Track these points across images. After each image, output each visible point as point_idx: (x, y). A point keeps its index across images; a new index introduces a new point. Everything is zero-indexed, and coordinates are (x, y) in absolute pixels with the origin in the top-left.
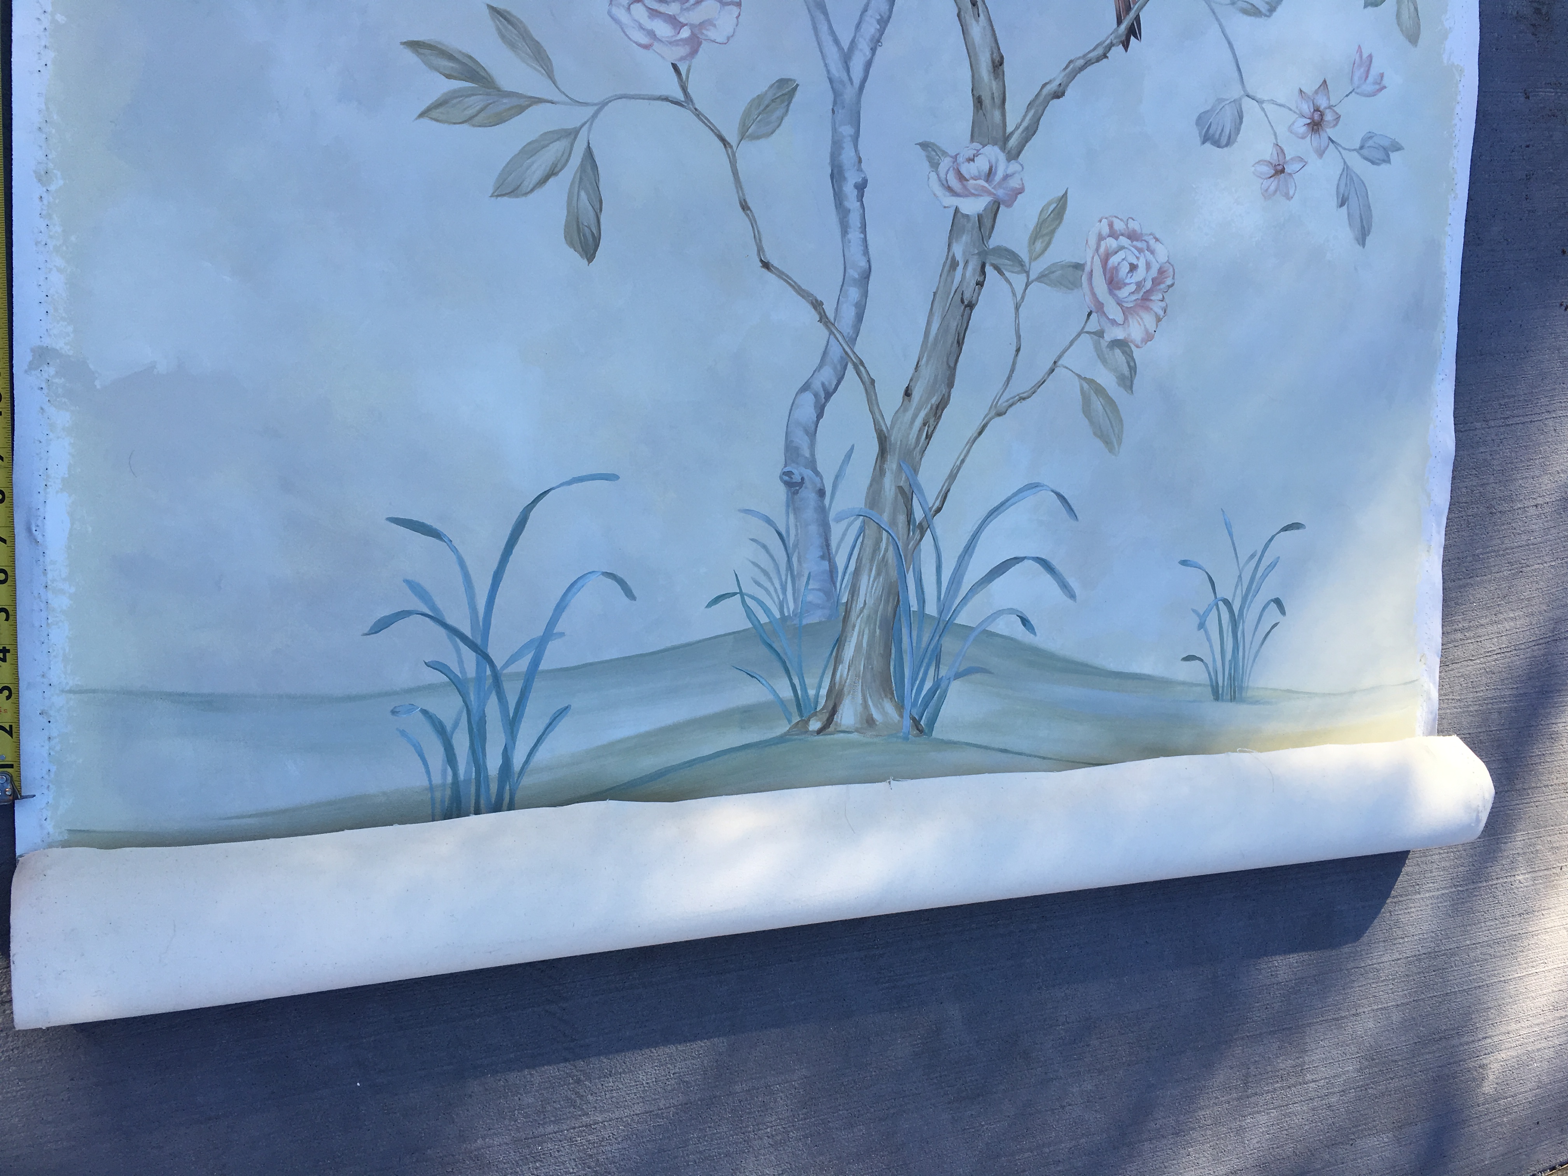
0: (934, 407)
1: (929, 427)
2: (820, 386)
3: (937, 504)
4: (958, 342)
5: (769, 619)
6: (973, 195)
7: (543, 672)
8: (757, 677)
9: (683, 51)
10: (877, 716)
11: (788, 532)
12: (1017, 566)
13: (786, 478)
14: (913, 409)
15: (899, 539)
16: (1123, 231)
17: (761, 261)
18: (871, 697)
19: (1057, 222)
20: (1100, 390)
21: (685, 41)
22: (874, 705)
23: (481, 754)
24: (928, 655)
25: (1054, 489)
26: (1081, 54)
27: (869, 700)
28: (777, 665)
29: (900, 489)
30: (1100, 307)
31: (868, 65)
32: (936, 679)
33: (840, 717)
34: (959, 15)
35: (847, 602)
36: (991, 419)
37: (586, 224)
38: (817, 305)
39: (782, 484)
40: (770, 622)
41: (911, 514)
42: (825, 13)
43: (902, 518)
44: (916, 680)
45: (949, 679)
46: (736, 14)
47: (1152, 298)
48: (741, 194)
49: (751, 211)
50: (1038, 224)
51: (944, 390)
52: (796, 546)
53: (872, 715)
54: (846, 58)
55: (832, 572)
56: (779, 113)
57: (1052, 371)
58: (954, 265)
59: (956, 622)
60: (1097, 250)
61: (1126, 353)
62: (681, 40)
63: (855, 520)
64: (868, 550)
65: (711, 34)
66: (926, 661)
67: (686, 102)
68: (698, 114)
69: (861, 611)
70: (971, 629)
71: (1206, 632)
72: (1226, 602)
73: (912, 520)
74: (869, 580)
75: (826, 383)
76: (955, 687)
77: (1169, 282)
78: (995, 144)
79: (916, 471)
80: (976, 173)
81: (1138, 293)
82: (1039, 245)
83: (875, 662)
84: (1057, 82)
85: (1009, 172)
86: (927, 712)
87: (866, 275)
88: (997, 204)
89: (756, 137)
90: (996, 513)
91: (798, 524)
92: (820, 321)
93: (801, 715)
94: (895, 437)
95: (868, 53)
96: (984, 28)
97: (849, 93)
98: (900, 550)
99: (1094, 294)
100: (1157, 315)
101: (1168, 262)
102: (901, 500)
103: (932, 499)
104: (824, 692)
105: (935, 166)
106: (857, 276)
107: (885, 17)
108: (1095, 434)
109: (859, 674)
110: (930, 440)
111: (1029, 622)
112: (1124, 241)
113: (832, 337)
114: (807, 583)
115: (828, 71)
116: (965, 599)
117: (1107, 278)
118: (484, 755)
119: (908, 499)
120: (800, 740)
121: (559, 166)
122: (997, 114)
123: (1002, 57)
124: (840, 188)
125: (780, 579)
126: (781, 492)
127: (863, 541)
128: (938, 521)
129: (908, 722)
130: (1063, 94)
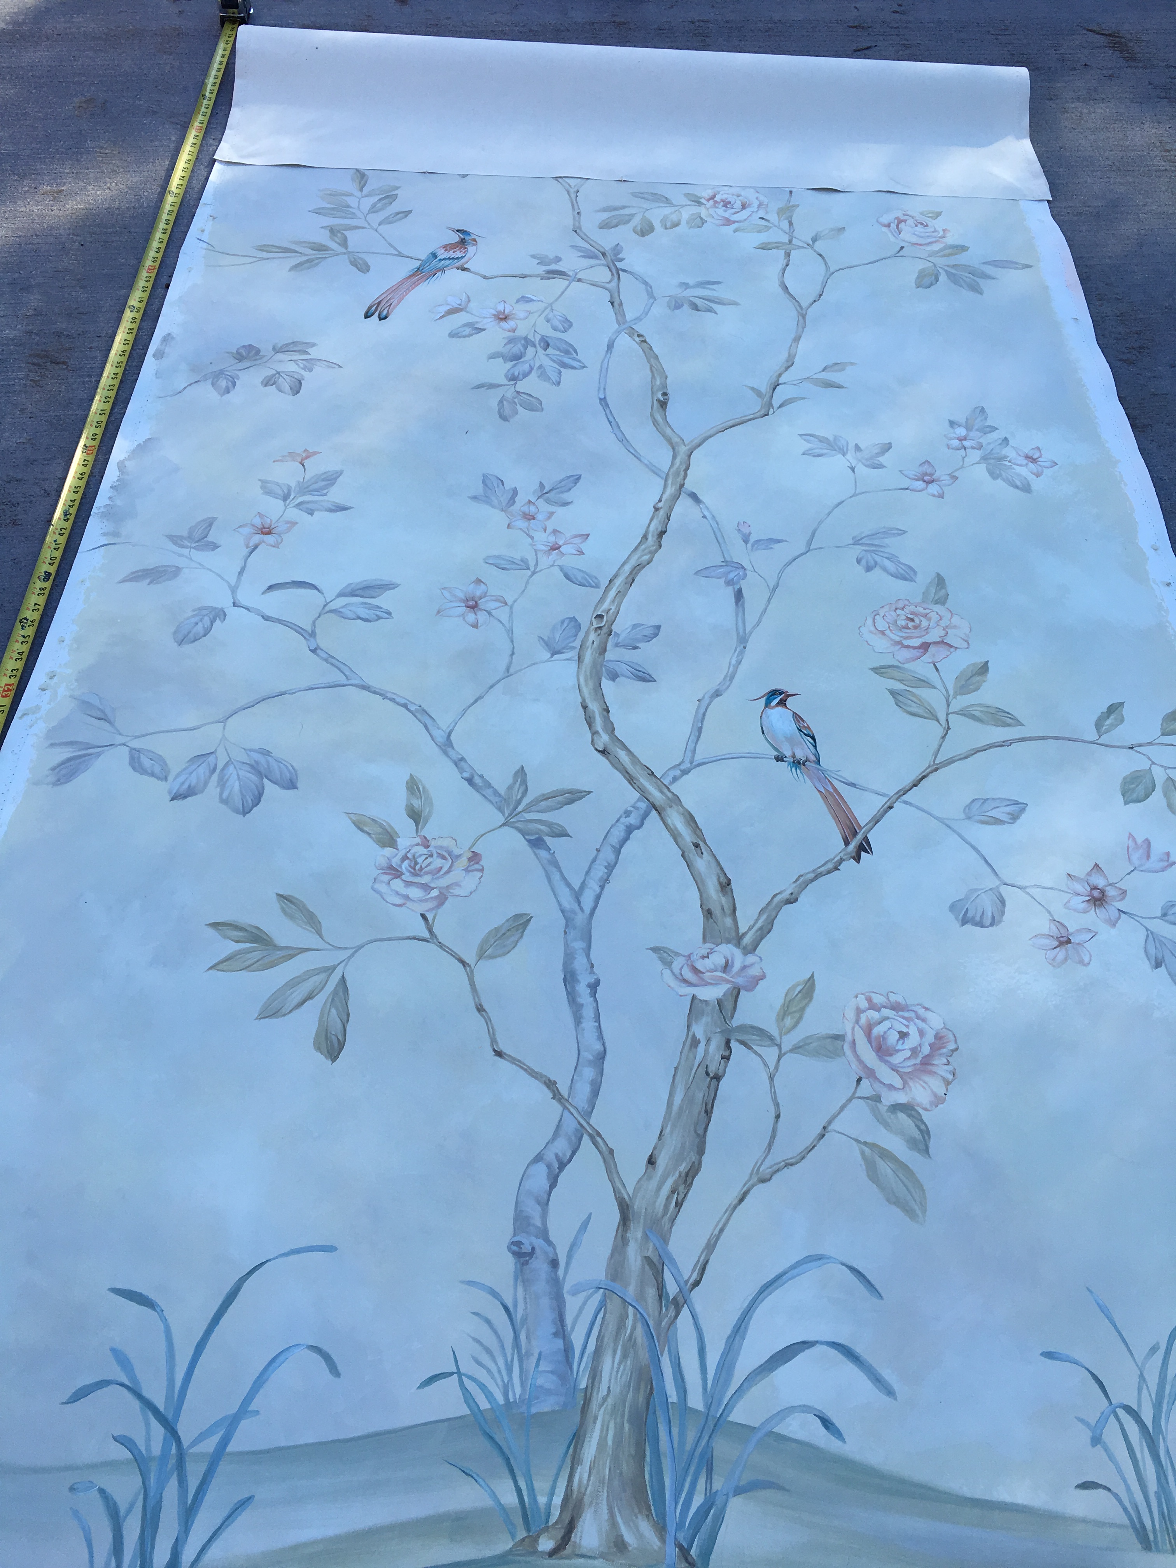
0: (683, 1175)
1: (678, 1194)
2: (554, 1157)
3: (695, 1276)
4: (706, 1112)
5: (491, 1405)
6: (711, 984)
7: (229, 1454)
8: (475, 1476)
9: (430, 905)
10: (629, 1538)
11: (515, 1306)
12: (807, 1352)
13: (515, 1248)
14: (658, 1178)
15: (649, 1316)
16: (885, 1004)
17: (495, 1051)
18: (620, 1512)
19: (806, 1001)
20: (885, 1154)
21: (436, 898)
22: (624, 1523)
23: (149, 1546)
24: (695, 1461)
25: (844, 1261)
26: (811, 869)
27: (617, 1514)
28: (500, 1461)
29: (648, 1259)
30: (871, 1073)
31: (598, 897)
32: (708, 1494)
33: (578, 1536)
34: (682, 855)
35: (587, 1387)
36: (753, 1186)
37: (333, 1033)
38: (550, 1084)
39: (511, 1255)
40: (492, 1409)
41: (662, 1289)
42: (558, 868)
43: (651, 1292)
44: (680, 1493)
45: (727, 1494)
46: (480, 876)
47: (935, 1062)
48: (477, 1000)
49: (486, 1012)
50: (784, 1004)
51: (694, 1157)
52: (524, 1320)
53: (622, 1536)
54: (577, 896)
55: (568, 1350)
56: (514, 939)
57: (823, 1136)
58: (695, 1043)
59: (730, 1419)
60: (857, 1021)
61: (913, 1117)
62: (431, 898)
63: (595, 1292)
64: (611, 1327)
65: (457, 891)
66: (692, 1469)
67: (432, 937)
68: (441, 946)
69: (605, 1399)
70: (753, 1429)
71: (1106, 1449)
72: (1128, 1409)
73: (664, 1294)
74: (613, 1362)
75: (560, 1154)
76: (736, 1505)
77: (952, 1046)
78: (728, 942)
79: (665, 1240)
80: (712, 967)
81: (916, 1058)
82: (788, 1021)
83: (625, 1465)
84: (789, 892)
85: (747, 963)
86: (699, 1539)
87: (602, 1056)
88: (737, 990)
89: (492, 957)
90: (770, 1289)
91: (527, 1296)
92: (554, 1098)
93: (528, 1530)
94: (638, 1205)
95: (598, 890)
96: (709, 862)
97: (580, 919)
98: (652, 1330)
99: (860, 1061)
100: (944, 1079)
101: (945, 1027)
102: (649, 1272)
103: (687, 1271)
104: (558, 1500)
105: (668, 964)
106: (591, 1058)
107: (613, 863)
108: (888, 1200)
109: (604, 1480)
110: (681, 1207)
111: (833, 1424)
112: (886, 1012)
113: (566, 1113)
114: (537, 1365)
115: (560, 905)
116: (740, 1391)
117: (873, 1045)
118: (153, 1547)
119: (658, 1271)
120: (526, 1562)
121: (315, 992)
122: (729, 921)
123: (729, 880)
124: (573, 987)
125: (505, 1355)
126: (510, 1261)
127: (604, 1317)
128: (696, 1295)
129: (672, 1551)
130: (796, 900)
